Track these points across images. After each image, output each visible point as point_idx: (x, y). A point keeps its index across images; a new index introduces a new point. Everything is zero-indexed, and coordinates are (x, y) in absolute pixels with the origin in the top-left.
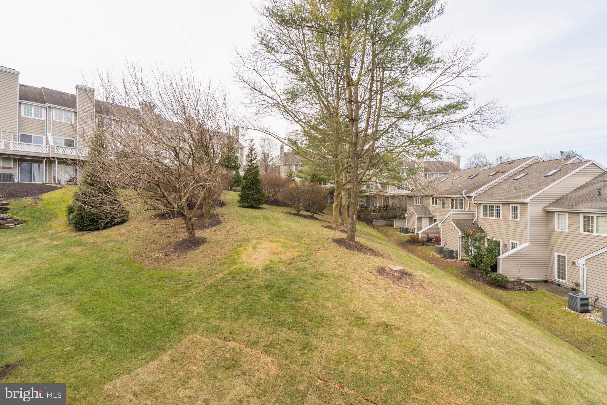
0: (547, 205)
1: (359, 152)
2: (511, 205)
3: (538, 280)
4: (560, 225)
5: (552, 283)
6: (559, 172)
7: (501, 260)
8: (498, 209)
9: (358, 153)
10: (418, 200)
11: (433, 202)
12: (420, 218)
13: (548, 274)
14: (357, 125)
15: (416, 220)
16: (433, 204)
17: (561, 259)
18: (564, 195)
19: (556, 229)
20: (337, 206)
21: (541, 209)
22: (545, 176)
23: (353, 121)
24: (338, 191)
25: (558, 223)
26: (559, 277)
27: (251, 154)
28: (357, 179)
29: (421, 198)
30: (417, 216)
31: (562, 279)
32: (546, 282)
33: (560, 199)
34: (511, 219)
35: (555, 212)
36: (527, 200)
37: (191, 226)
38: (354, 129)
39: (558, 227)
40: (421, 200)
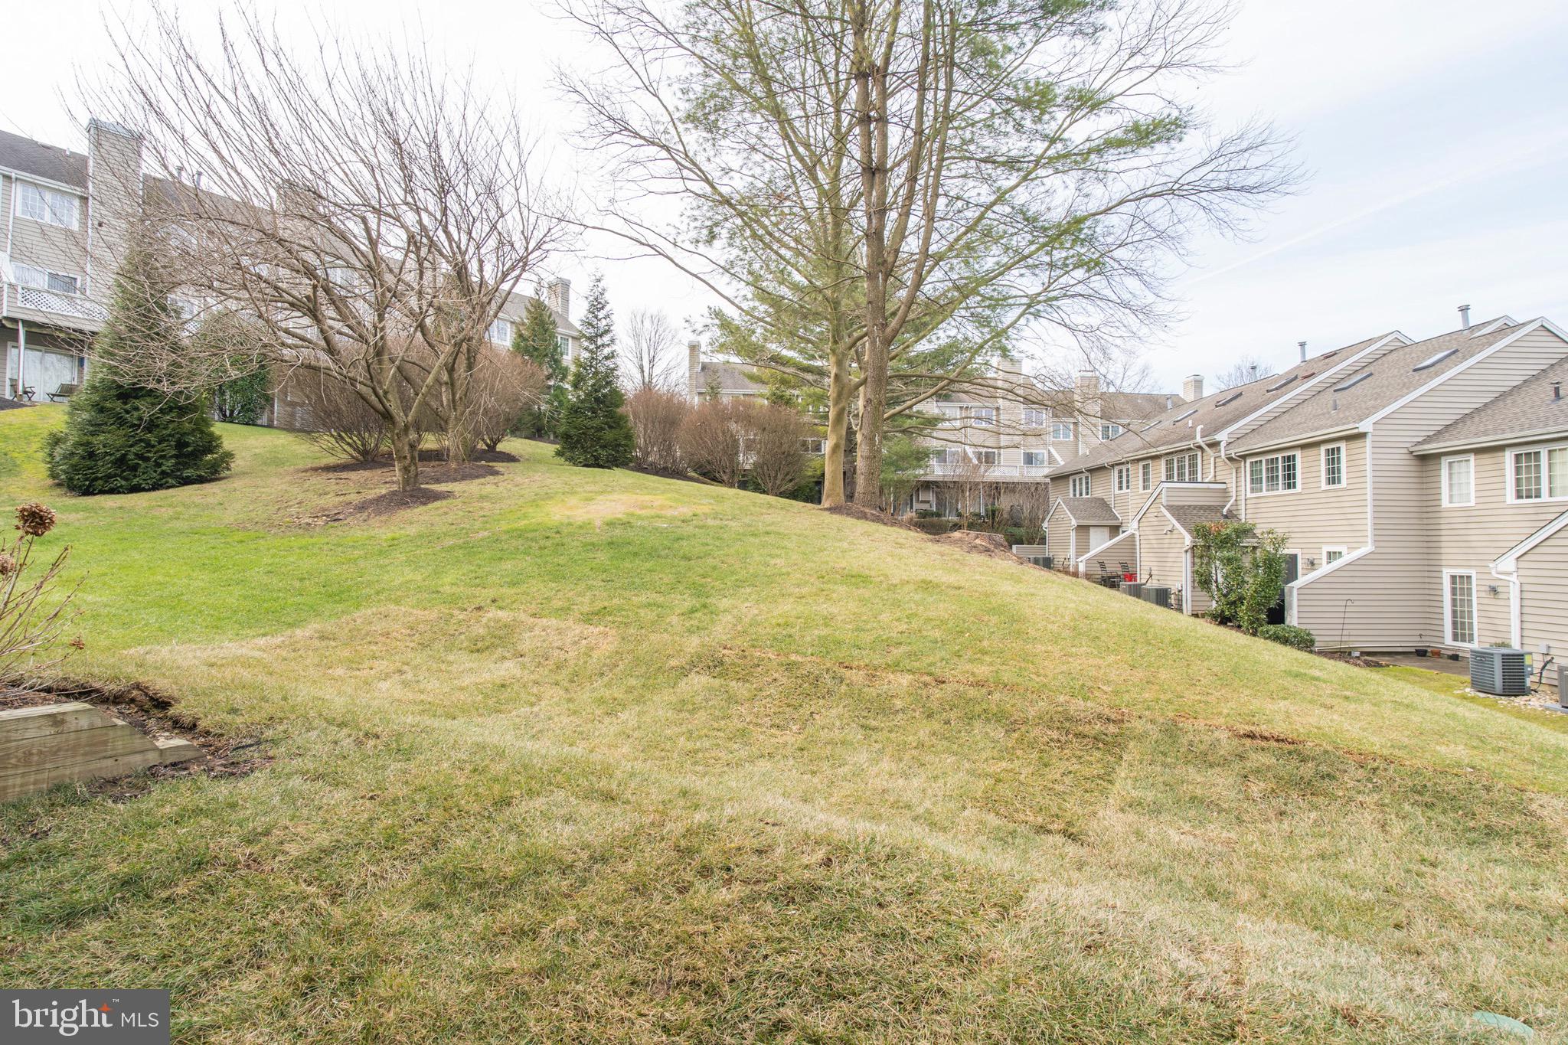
0: (1420, 439)
1: (890, 259)
2: (1323, 449)
3: (1400, 650)
4: (1455, 492)
5: (1437, 654)
6: (1453, 357)
7: (1295, 592)
8: (1290, 464)
9: (885, 261)
10: (1081, 484)
11: (1120, 483)
12: (1083, 529)
13: (1428, 633)
14: (883, 182)
15: (1073, 534)
16: (1120, 488)
17: (1460, 583)
18: (1467, 412)
19: (1445, 503)
20: (835, 448)
21: (1405, 451)
22: (1415, 370)
23: (874, 174)
24: (841, 406)
25: (1451, 485)
26: (1455, 637)
27: (596, 317)
28: (883, 332)
29: (1087, 478)
30: (1074, 523)
31: (1463, 640)
32: (1421, 653)
33: (1456, 422)
34: (1324, 486)
35: (1439, 456)
36: (1365, 426)
37: (407, 448)
38: (874, 193)
39: (1451, 496)
40: (1087, 483)
